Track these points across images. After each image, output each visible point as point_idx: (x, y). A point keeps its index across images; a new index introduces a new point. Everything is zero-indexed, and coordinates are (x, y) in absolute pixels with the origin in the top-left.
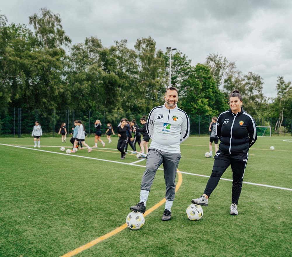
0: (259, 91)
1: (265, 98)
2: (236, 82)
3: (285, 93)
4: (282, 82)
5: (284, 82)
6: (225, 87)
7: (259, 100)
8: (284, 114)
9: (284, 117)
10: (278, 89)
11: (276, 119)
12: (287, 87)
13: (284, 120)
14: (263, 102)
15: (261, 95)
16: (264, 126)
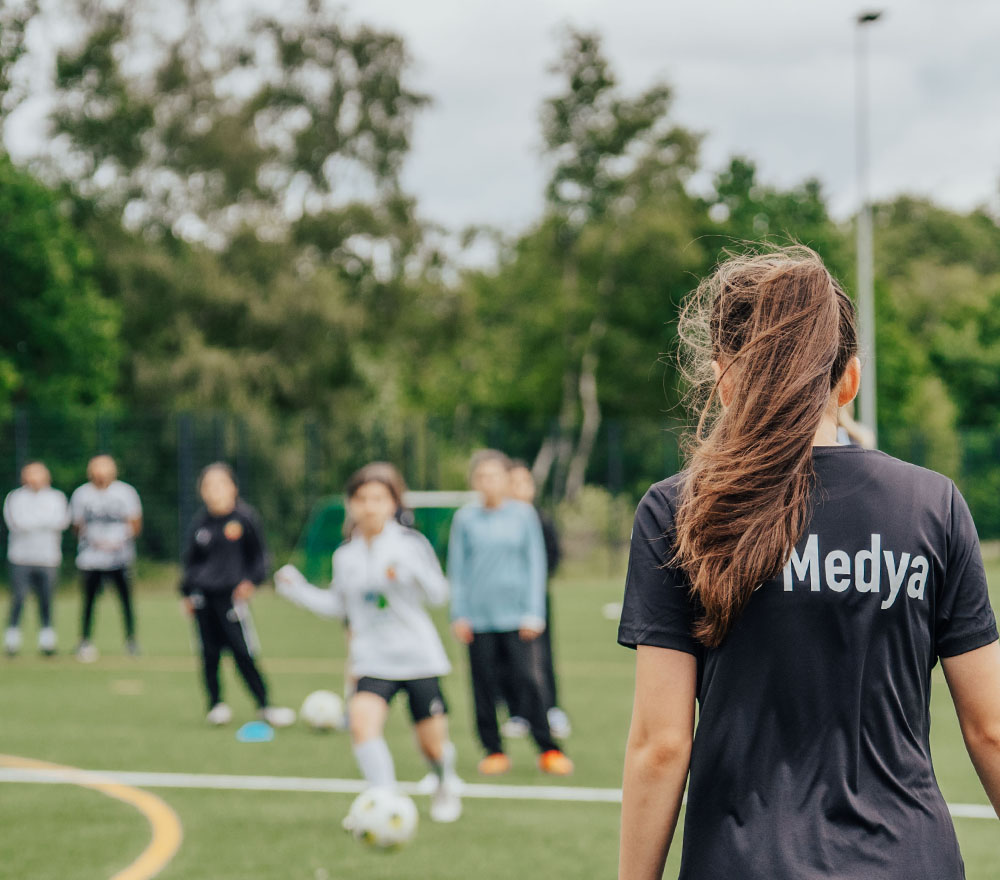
0: (383, 168)
1: (431, 241)
2: (172, 77)
3: (615, 187)
4: (589, 75)
5: (603, 83)
6: (62, 124)
7: (375, 253)
8: (602, 375)
9: (607, 409)
10: (558, 138)
11: (537, 422)
12: (628, 129)
13: (602, 435)
14: (414, 266)
15: (400, 210)
16: (430, 486)
